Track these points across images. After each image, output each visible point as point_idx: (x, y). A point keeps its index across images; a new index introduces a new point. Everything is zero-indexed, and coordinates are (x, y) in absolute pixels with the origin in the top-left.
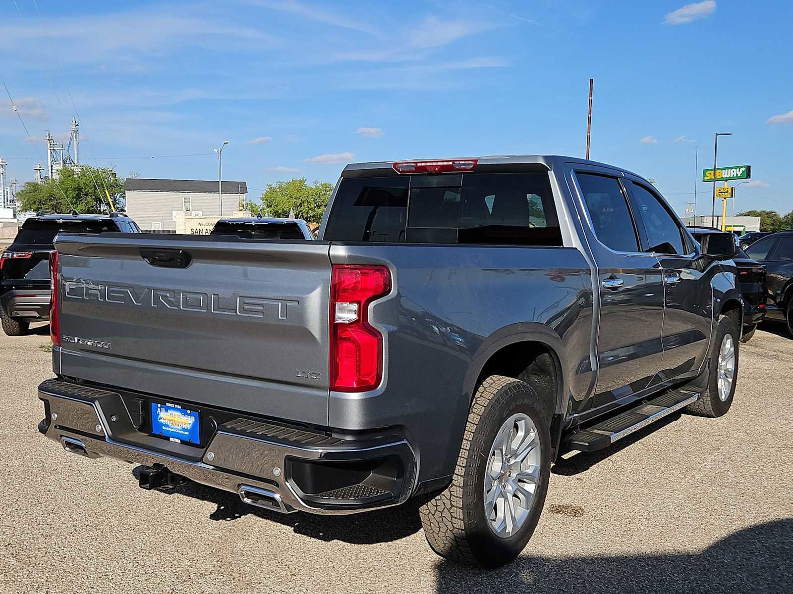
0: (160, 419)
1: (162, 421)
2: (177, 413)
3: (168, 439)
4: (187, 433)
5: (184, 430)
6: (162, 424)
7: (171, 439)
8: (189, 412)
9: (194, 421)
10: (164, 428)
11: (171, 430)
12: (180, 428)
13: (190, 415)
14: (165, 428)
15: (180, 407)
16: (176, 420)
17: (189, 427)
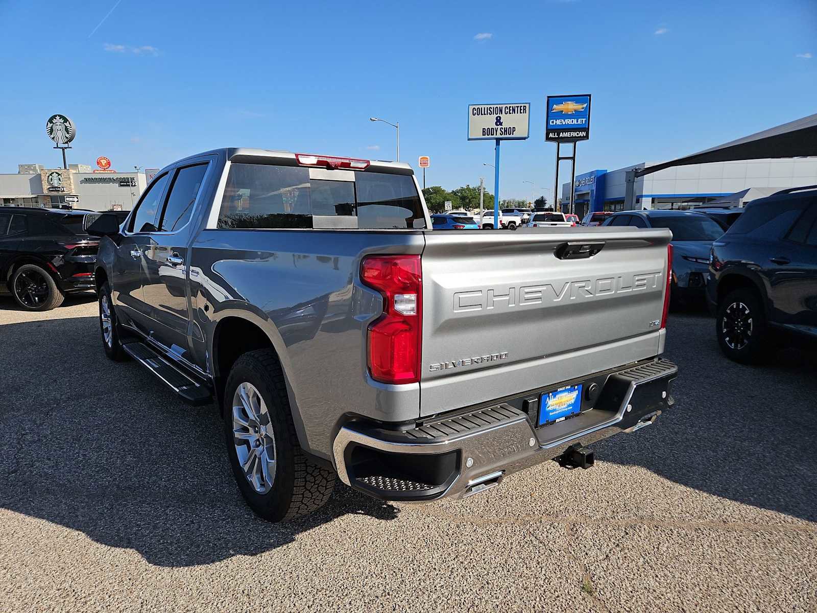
10: (551, 414)
11: (557, 412)
17: (573, 401)
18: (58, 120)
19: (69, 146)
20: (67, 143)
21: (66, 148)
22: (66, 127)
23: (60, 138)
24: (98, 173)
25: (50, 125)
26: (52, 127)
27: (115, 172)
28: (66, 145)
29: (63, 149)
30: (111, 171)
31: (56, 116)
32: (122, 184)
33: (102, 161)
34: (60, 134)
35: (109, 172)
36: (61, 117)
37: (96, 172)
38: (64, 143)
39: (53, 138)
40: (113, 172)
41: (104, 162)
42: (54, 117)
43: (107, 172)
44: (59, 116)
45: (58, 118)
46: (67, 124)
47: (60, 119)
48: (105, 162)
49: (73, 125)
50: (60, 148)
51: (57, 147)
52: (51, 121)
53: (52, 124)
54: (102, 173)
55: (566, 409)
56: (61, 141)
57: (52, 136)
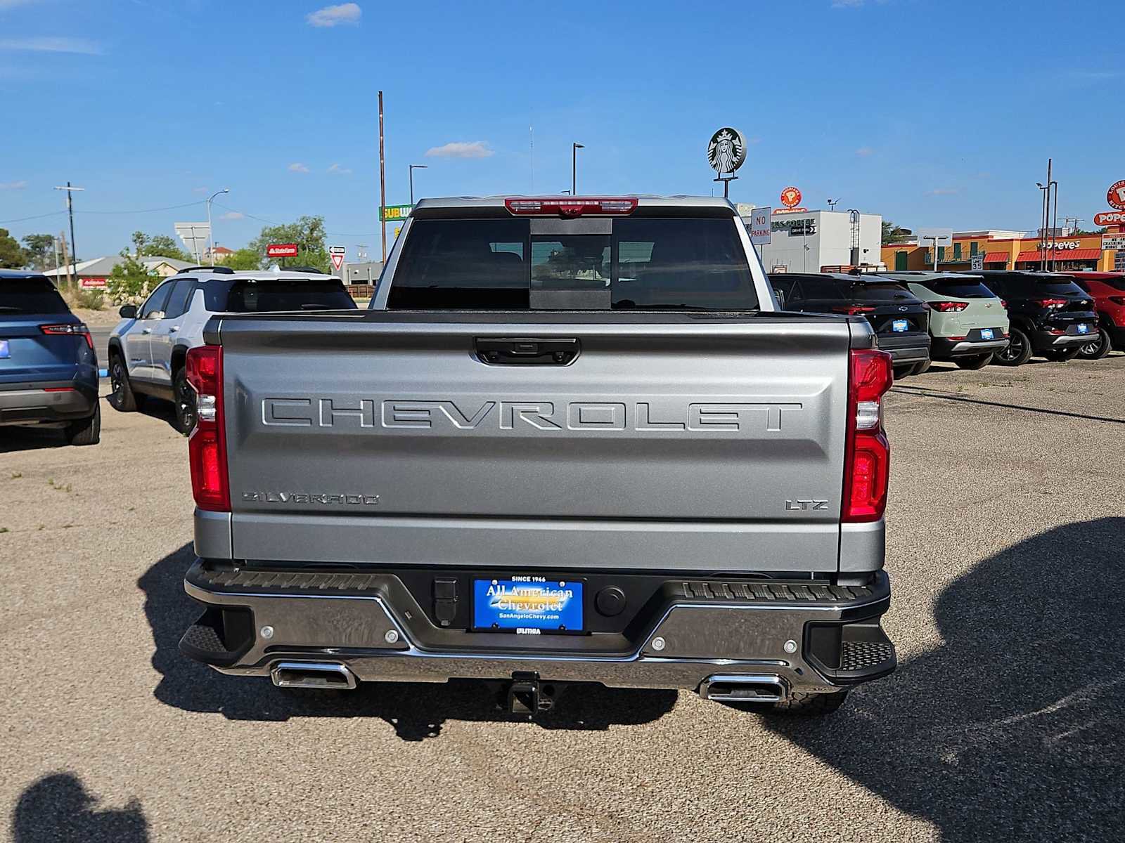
0: (493, 603)
1: (499, 605)
2: (534, 589)
3: (513, 631)
4: (557, 617)
5: (550, 612)
6: (499, 611)
7: (519, 631)
8: (562, 584)
9: (571, 596)
10: (501, 616)
11: (519, 617)
12: (539, 610)
13: (564, 589)
14: (505, 616)
15: (544, 580)
16: (531, 599)
17: (560, 607)
18: (725, 136)
19: (735, 176)
20: (732, 171)
21: (730, 179)
22: (734, 146)
23: (724, 165)
24: (781, 214)
25: (713, 146)
26: (715, 149)
27: (806, 211)
28: (731, 175)
29: (726, 181)
30: (800, 209)
31: (722, 130)
32: (795, 231)
33: (788, 194)
34: (725, 158)
35: (797, 211)
36: (730, 131)
37: (778, 212)
38: (728, 172)
39: (715, 166)
40: (802, 210)
41: (791, 196)
42: (720, 133)
43: (794, 211)
44: (727, 129)
45: (724, 133)
46: (736, 142)
47: (727, 134)
48: (794, 195)
49: (744, 142)
50: (722, 180)
51: (719, 179)
52: (714, 140)
53: (715, 144)
54: (787, 214)
55: (538, 617)
56: (724, 169)
57: (714, 162)
